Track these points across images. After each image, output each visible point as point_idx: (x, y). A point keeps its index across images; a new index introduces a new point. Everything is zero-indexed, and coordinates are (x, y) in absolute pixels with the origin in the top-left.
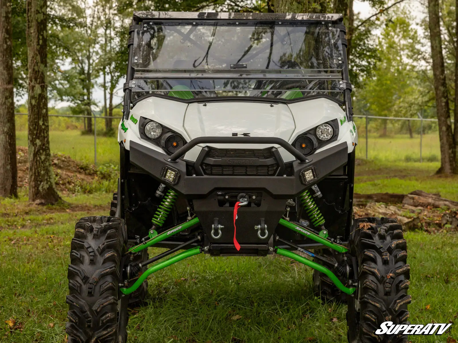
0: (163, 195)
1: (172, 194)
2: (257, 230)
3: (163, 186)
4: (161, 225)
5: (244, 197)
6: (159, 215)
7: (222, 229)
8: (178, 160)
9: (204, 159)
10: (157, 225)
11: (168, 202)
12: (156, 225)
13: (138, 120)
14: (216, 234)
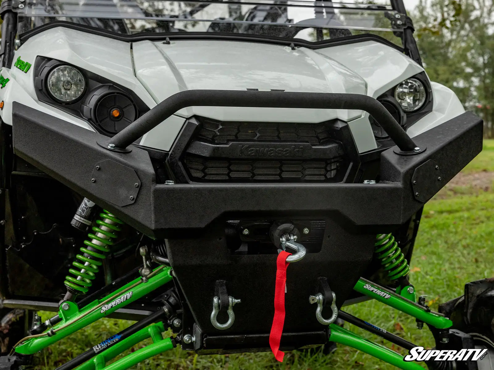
0: (88, 222)
1: (107, 221)
2: (316, 305)
3: (90, 204)
4: (84, 291)
5: (291, 233)
6: (79, 270)
7: (236, 308)
8: (129, 148)
9: (188, 145)
10: (76, 291)
11: (99, 239)
12: (73, 291)
13: (33, 63)
14: (222, 318)
